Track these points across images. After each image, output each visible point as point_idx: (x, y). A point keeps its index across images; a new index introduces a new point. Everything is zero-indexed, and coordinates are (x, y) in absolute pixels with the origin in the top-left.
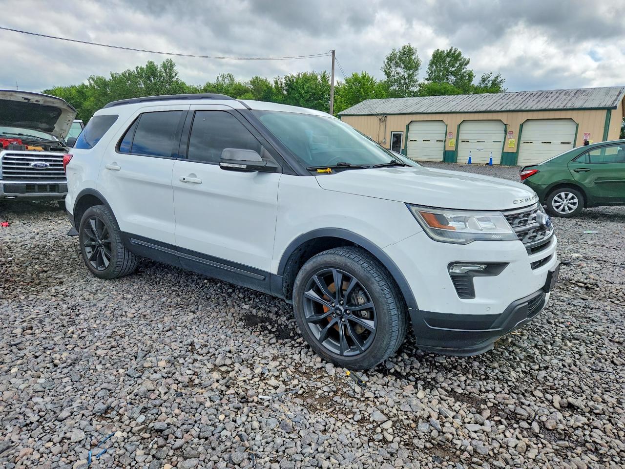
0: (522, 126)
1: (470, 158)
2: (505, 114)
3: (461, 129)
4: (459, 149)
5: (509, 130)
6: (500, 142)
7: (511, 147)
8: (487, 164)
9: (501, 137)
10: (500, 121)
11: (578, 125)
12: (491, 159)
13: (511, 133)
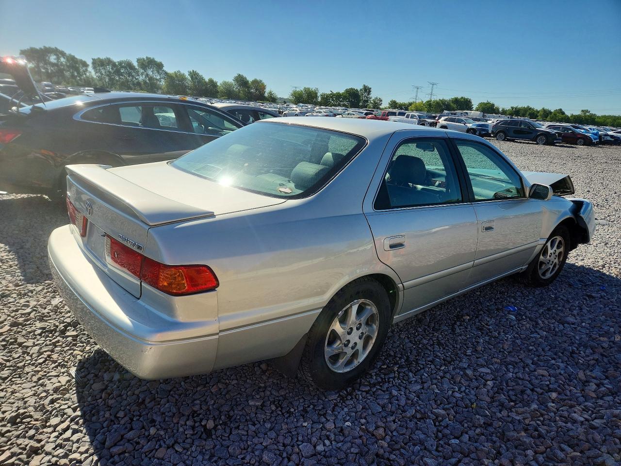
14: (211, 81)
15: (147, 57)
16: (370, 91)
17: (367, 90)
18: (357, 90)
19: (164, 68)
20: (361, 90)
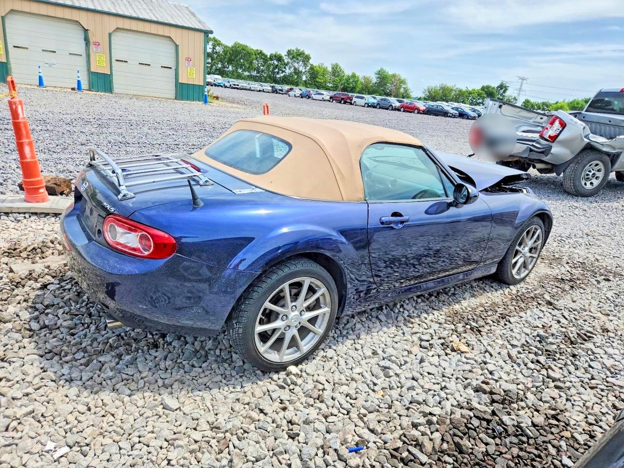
0: (110, 35)
1: (40, 78)
2: (83, 14)
3: (7, 25)
4: (12, 61)
5: (92, 39)
6: (81, 55)
7: (100, 65)
8: (73, 89)
9: (80, 48)
10: (77, 23)
11: (177, 46)
12: (79, 81)
13: (97, 44)
14: (354, 76)
15: (297, 49)
16: (507, 89)
17: (503, 87)
18: (493, 88)
19: (311, 61)
20: (498, 87)
